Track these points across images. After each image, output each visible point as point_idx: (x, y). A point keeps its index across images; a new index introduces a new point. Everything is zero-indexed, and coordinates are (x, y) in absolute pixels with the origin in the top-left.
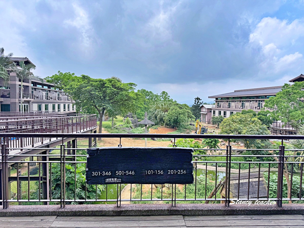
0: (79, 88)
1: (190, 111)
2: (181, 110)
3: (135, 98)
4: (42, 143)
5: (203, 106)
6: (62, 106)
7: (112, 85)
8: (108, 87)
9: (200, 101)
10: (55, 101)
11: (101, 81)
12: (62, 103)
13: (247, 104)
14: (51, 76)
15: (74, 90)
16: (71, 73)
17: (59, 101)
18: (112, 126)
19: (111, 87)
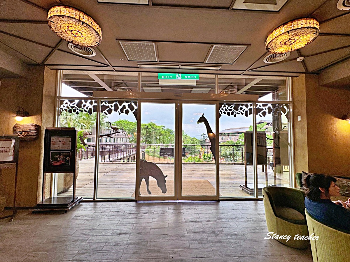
0: (133, 129)
1: (198, 142)
2: (192, 141)
3: (164, 134)
4: (118, 157)
5: (206, 139)
6: (119, 139)
7: (152, 127)
8: (150, 128)
9: (205, 136)
10: (115, 136)
11: (145, 125)
12: (119, 137)
13: (232, 137)
14: (115, 122)
15: (130, 130)
16: (126, 120)
17: (117, 136)
18: (150, 151)
19: (151, 128)
